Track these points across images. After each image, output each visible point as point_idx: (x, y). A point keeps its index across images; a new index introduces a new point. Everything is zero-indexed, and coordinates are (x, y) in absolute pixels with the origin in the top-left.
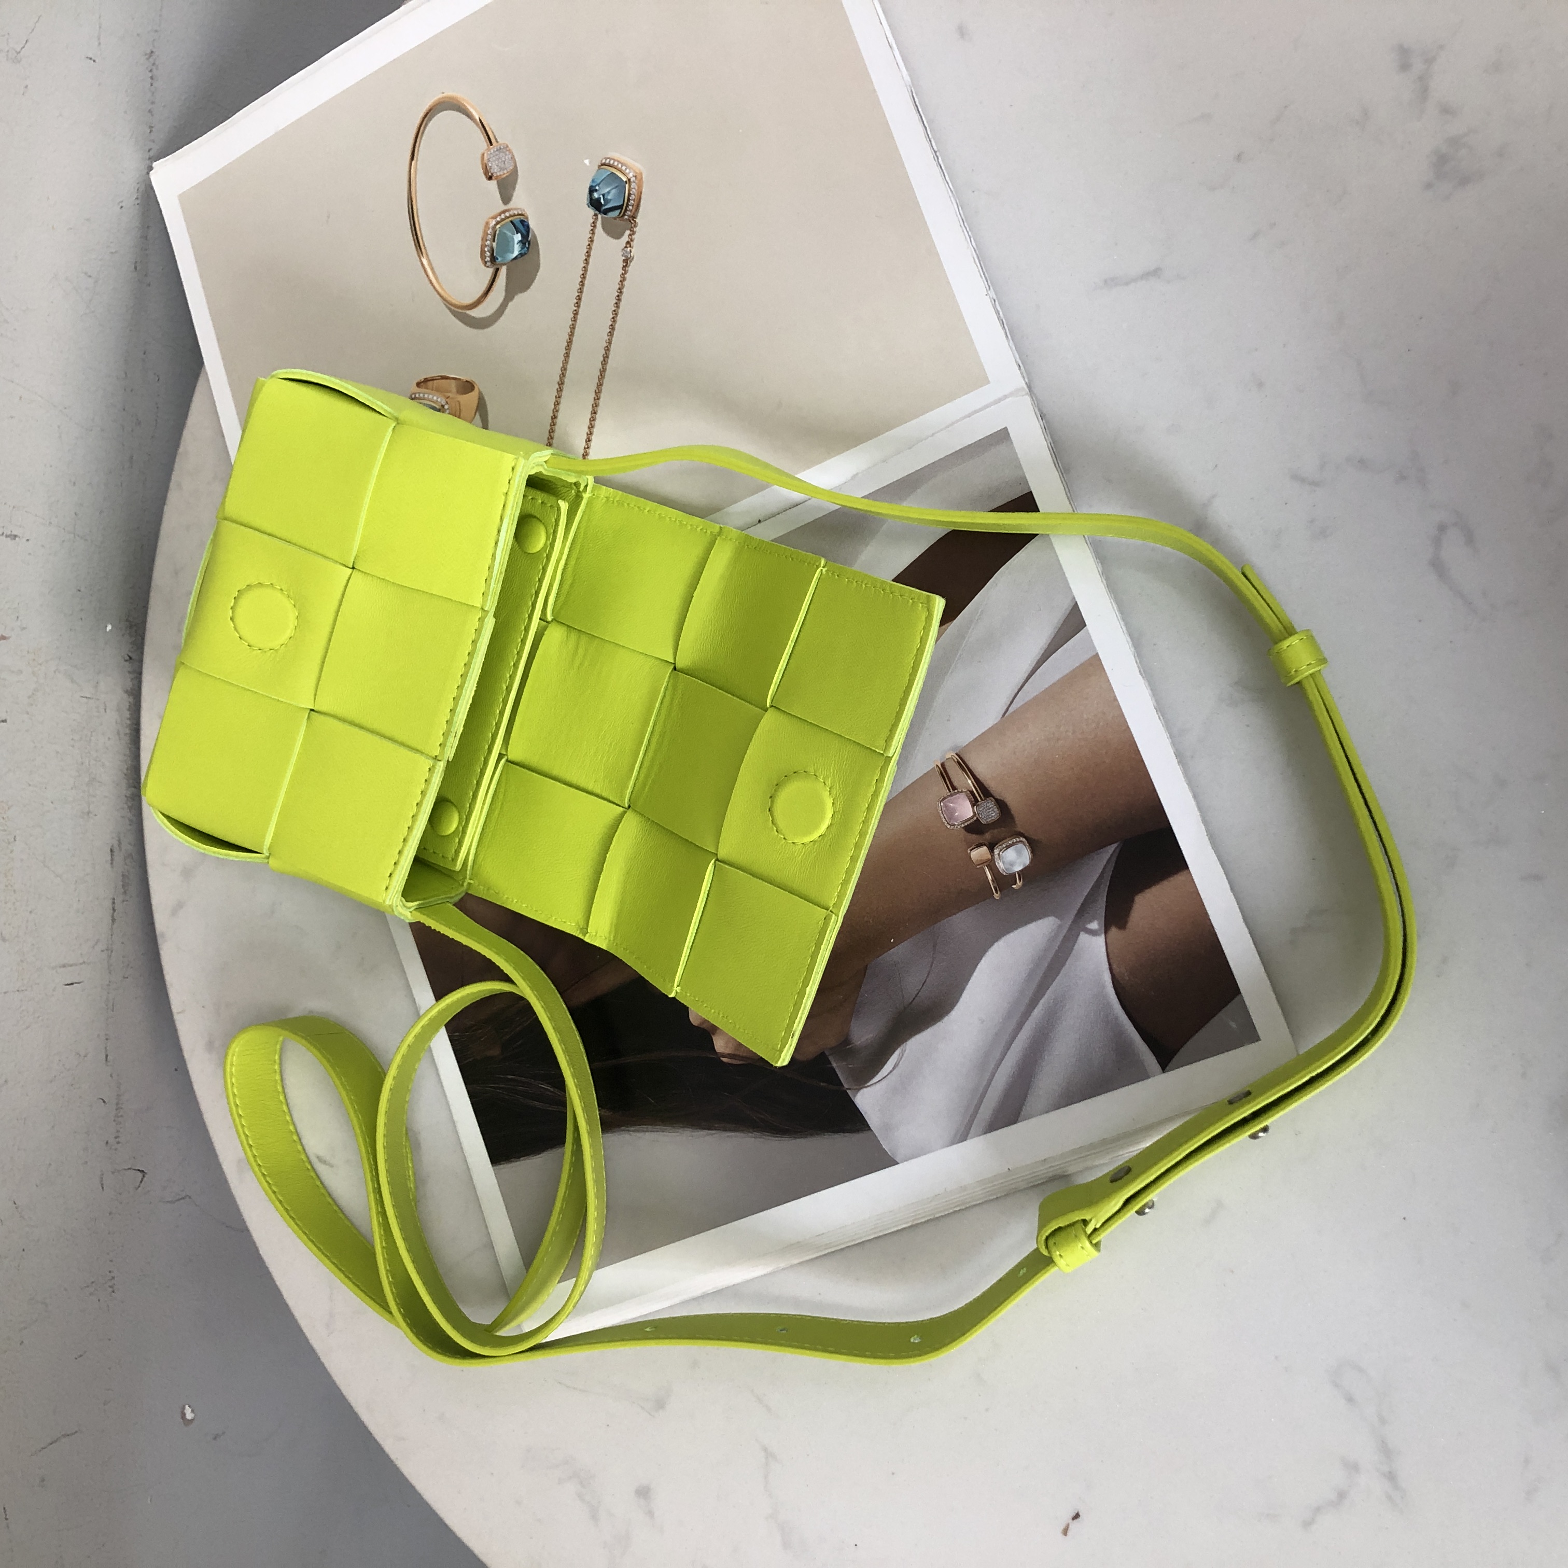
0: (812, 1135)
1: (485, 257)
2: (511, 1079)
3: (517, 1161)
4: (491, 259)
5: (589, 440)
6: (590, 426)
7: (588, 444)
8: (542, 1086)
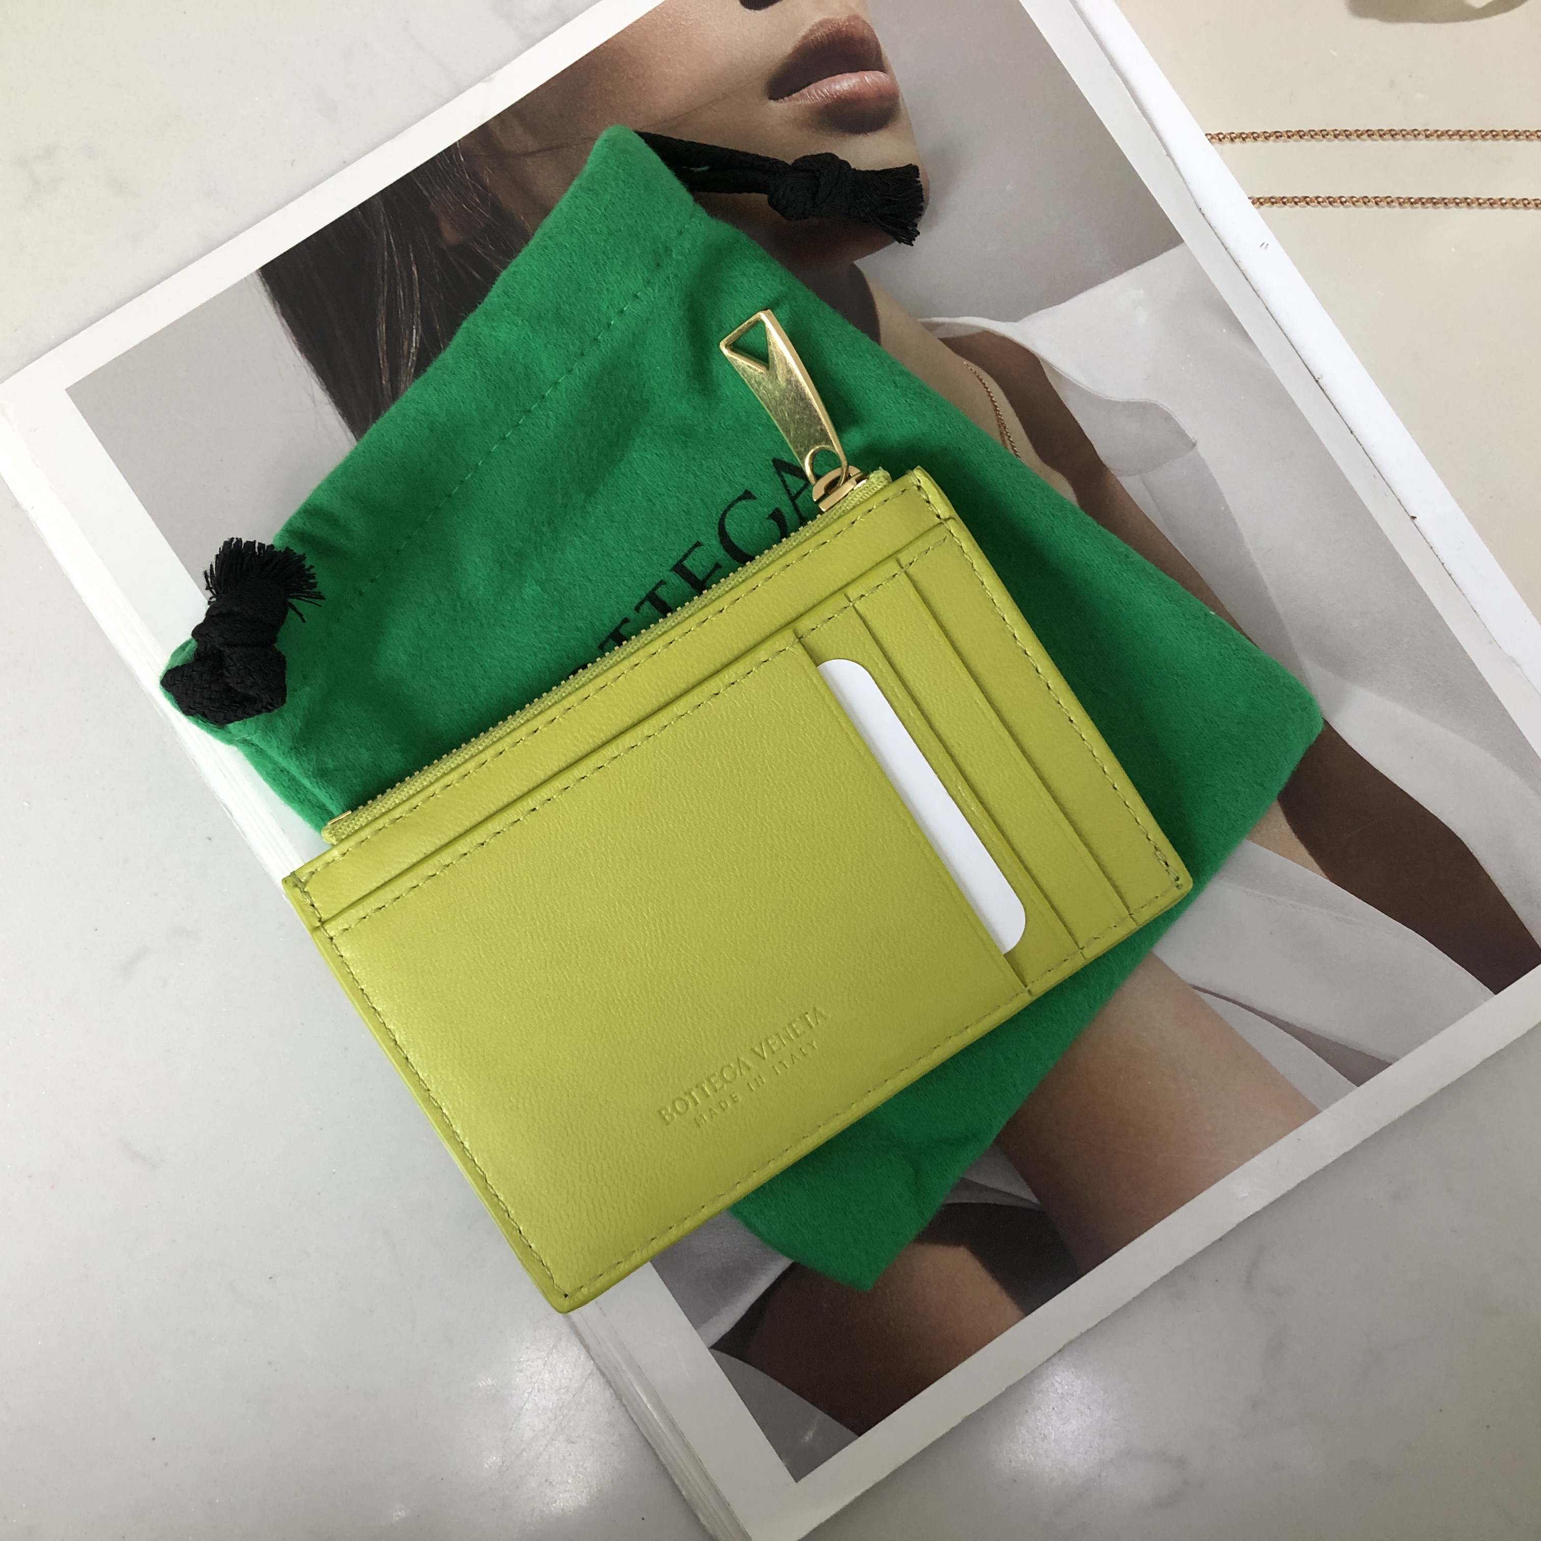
2: (413, 273)
3: (277, 313)
5: (1492, 203)
6: (1514, 201)
7: (1484, 203)
8: (414, 331)
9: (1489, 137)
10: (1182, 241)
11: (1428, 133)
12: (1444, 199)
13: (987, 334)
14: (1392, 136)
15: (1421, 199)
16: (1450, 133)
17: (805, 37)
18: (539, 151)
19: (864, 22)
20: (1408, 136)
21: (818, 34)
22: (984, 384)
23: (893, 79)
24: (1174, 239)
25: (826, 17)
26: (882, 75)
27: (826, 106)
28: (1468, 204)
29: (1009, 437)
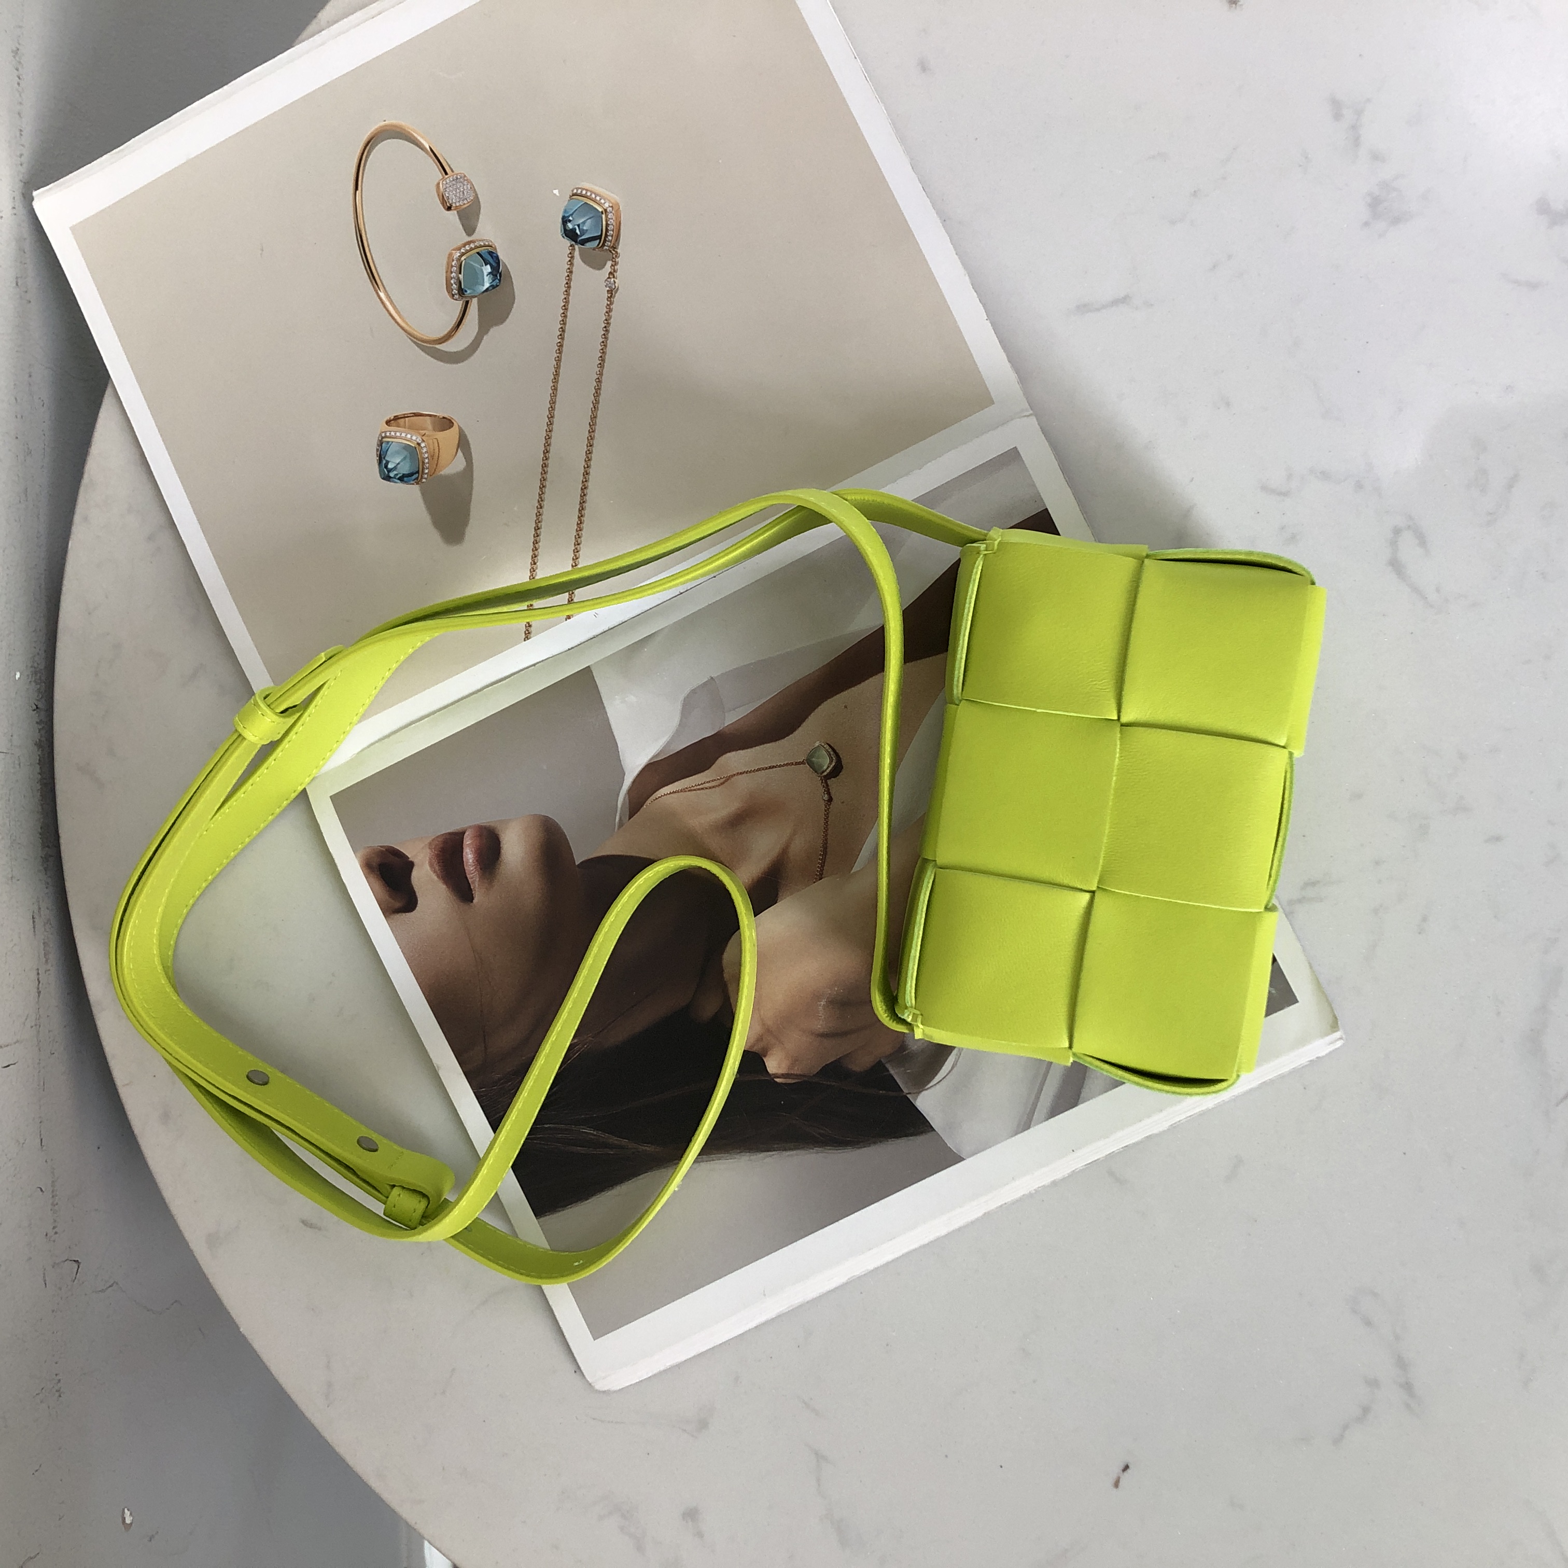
0: (875, 1143)
1: (452, 291)
3: (563, 1210)
4: (459, 292)
5: (586, 473)
6: (587, 459)
7: (585, 478)
8: (584, 1130)
9: (545, 469)
10: (589, 667)
11: (539, 507)
12: (580, 503)
13: (630, 791)
14: (538, 529)
15: (579, 517)
16: (541, 493)
17: (438, 877)
18: (485, 1042)
19: (433, 840)
20: (540, 519)
21: (437, 868)
22: (659, 797)
23: (470, 827)
24: (587, 672)
25: (427, 862)
26: (467, 834)
27: (481, 869)
28: (585, 488)
29: (692, 786)
